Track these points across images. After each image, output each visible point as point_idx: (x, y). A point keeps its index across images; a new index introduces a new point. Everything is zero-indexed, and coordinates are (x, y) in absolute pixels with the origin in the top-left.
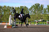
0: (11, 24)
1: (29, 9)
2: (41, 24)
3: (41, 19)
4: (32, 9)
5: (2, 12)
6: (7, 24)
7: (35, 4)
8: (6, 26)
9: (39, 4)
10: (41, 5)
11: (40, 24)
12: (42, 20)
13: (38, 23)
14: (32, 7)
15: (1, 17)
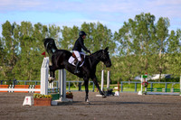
0: (49, 91)
1: (116, 33)
2: (159, 89)
3: (161, 72)
4: (127, 34)
5: (14, 46)
6: (33, 90)
7: (138, 17)
8: (29, 98)
9: (153, 17)
10: (161, 19)
11: (155, 92)
12: (163, 76)
13: (150, 86)
14: (126, 25)
15: (12, 65)
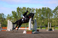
0: (31, 29)
1: (53, 11)
4: (57, 11)
8: (25, 31)
14: (56, 8)
